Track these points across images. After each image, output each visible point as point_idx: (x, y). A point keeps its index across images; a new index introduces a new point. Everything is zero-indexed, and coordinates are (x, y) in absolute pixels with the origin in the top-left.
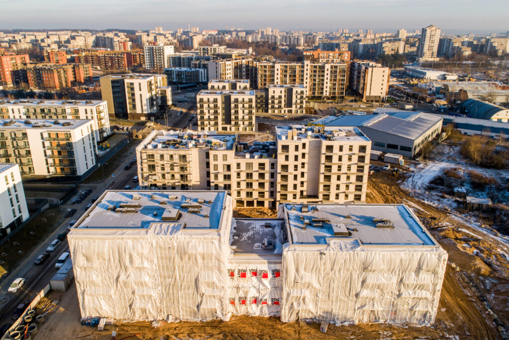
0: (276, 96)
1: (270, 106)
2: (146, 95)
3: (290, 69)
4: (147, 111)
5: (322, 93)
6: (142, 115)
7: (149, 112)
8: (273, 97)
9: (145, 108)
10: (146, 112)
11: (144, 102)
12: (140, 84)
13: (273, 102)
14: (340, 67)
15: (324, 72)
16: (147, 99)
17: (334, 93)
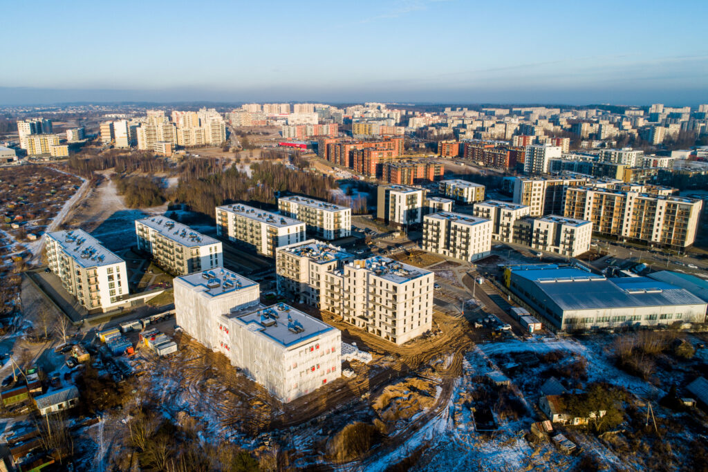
0: (542, 230)
1: (534, 240)
2: (405, 208)
3: (606, 199)
4: (403, 221)
5: (650, 237)
6: (399, 224)
7: (406, 223)
8: (538, 230)
9: (402, 218)
10: (402, 223)
11: (402, 213)
12: (400, 197)
13: (538, 236)
14: (682, 207)
15: (655, 209)
16: (404, 211)
17: (669, 241)
